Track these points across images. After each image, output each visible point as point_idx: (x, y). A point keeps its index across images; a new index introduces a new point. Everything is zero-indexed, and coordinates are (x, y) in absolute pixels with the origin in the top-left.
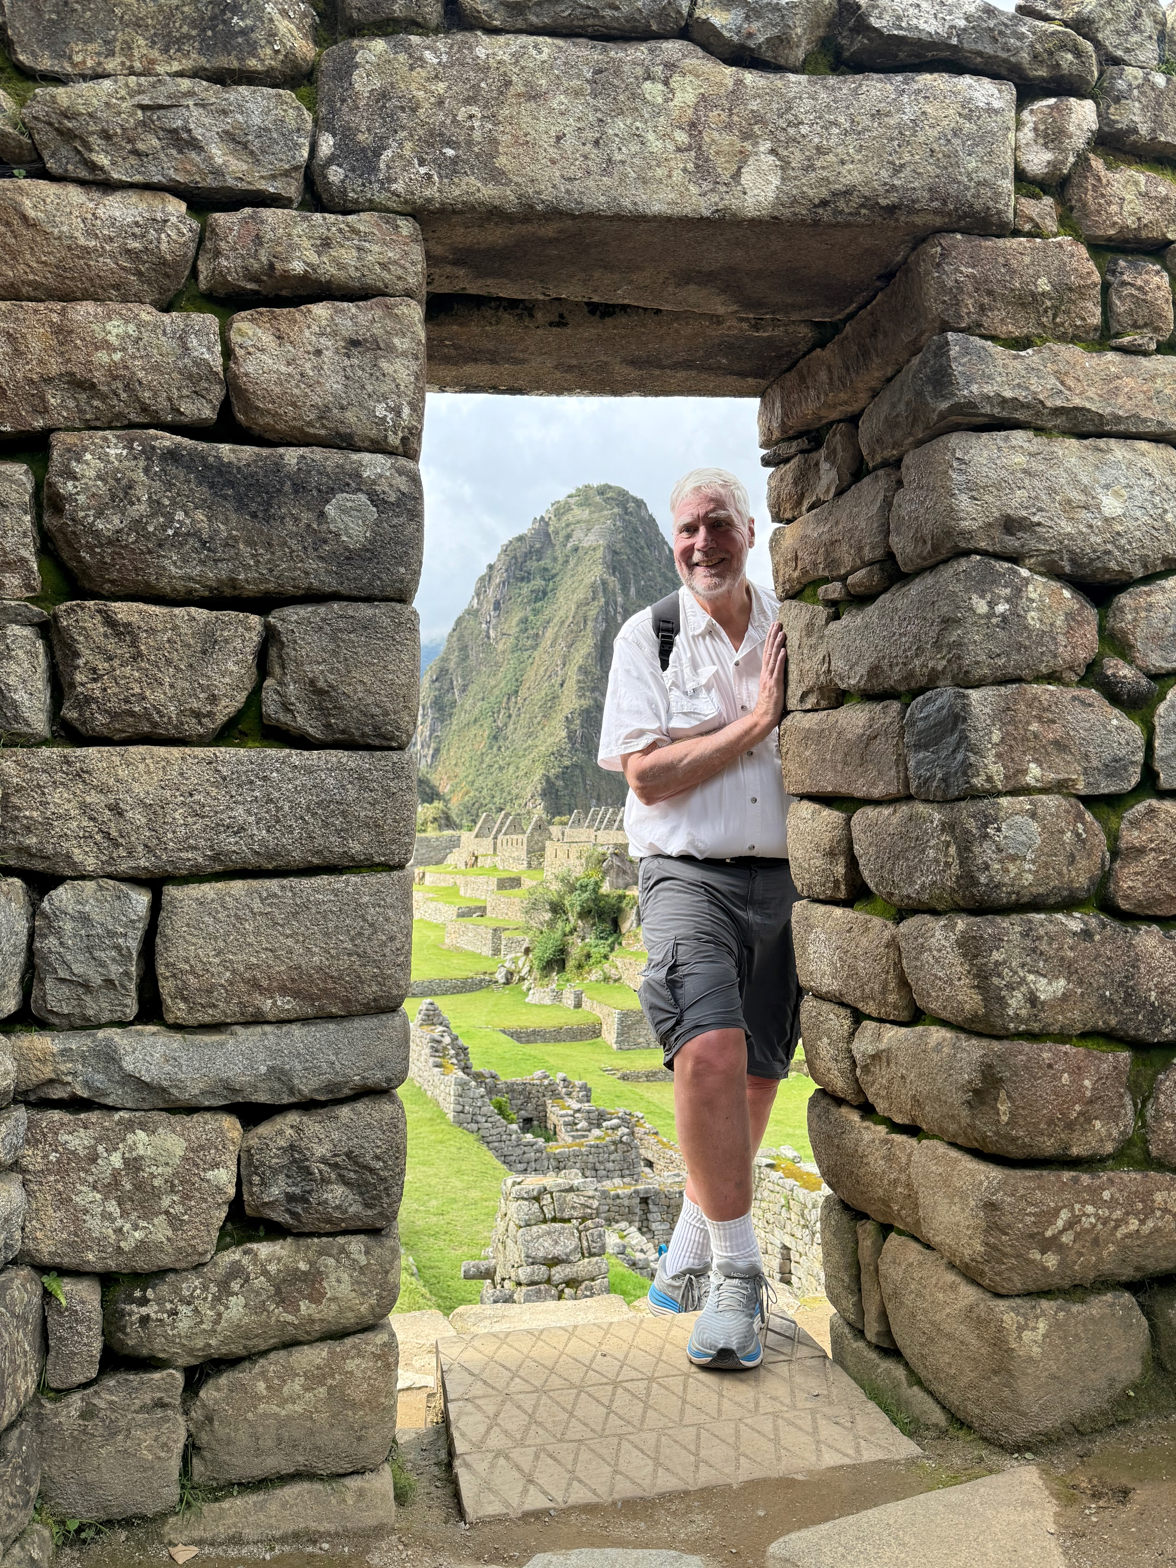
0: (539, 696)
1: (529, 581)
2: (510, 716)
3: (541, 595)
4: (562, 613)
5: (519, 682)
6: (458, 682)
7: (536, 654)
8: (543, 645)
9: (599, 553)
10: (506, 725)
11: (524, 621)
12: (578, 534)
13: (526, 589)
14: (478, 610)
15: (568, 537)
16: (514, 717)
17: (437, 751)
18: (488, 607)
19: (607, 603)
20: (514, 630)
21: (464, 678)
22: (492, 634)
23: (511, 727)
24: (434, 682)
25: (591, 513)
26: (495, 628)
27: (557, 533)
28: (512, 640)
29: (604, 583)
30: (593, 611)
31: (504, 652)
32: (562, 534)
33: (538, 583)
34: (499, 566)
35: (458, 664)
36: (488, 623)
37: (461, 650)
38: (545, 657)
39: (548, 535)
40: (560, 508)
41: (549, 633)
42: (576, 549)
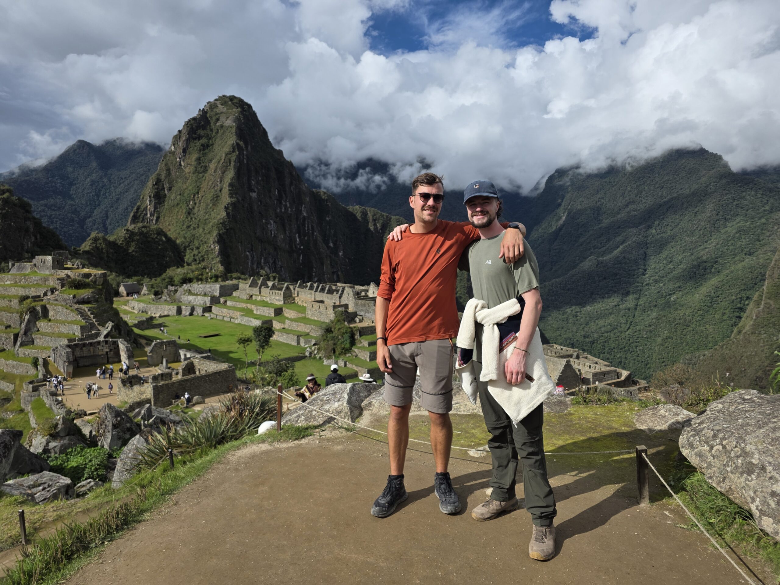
0: (209, 196)
1: (199, 140)
2: (195, 204)
3: (206, 147)
4: (218, 157)
5: (199, 188)
6: (166, 186)
7: (206, 175)
8: (209, 172)
9: (234, 130)
10: (194, 208)
11: (199, 159)
12: (222, 119)
13: (198, 143)
14: (174, 152)
15: (218, 120)
16: (197, 204)
17: (158, 218)
18: (180, 151)
19: (239, 154)
20: (194, 163)
21: (169, 183)
22: (182, 163)
23: (196, 209)
24: (154, 185)
25: (227, 109)
26: (183, 161)
27: (211, 117)
28: (192, 167)
29: (238, 144)
30: (234, 157)
31: (189, 173)
32: (214, 119)
33: (204, 141)
34: (184, 131)
35: (166, 177)
36: (180, 158)
37: (167, 170)
38: (211, 177)
39: (207, 118)
40: (212, 106)
41: (212, 166)
42: (222, 126)
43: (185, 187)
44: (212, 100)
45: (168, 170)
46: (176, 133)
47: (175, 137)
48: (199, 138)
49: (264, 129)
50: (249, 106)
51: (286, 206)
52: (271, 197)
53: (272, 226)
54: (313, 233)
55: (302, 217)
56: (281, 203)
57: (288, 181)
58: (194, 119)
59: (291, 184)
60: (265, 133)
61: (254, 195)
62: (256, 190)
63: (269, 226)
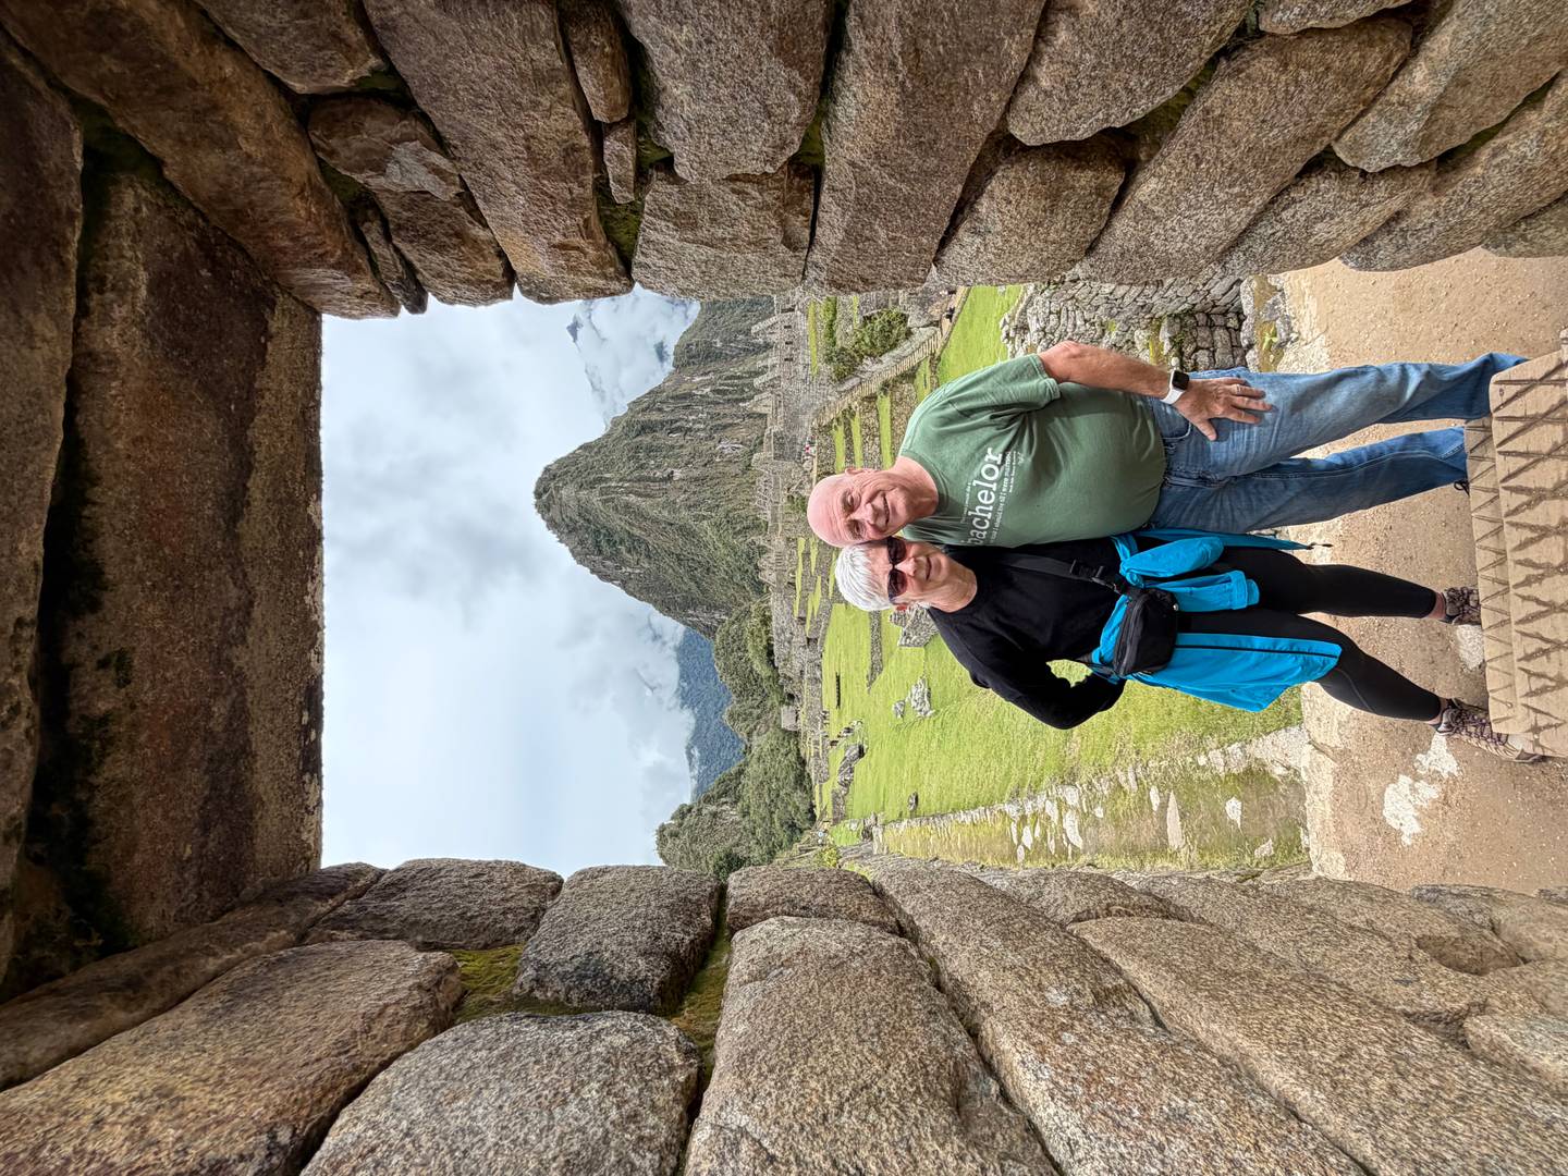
2: (693, 559)
3: (611, 538)
5: (671, 553)
7: (651, 542)
10: (699, 562)
11: (628, 549)
12: (569, 512)
14: (622, 581)
15: (571, 519)
16: (694, 557)
18: (619, 573)
20: (635, 556)
22: (637, 571)
23: (701, 559)
25: (554, 503)
26: (634, 569)
28: (641, 558)
31: (650, 563)
32: (569, 523)
34: (591, 566)
36: (630, 574)
40: (552, 524)
41: (636, 532)
42: (580, 515)
43: (671, 571)
44: (544, 523)
45: (648, 590)
46: (595, 576)
47: (601, 578)
48: (597, 545)
49: (580, 448)
50: (547, 470)
51: (694, 422)
52: (682, 446)
53: (726, 446)
54: (739, 378)
55: (711, 395)
56: (690, 429)
57: (655, 416)
58: (572, 551)
59: (660, 410)
60: (586, 447)
61: (678, 474)
62: (669, 470)
63: (726, 452)
